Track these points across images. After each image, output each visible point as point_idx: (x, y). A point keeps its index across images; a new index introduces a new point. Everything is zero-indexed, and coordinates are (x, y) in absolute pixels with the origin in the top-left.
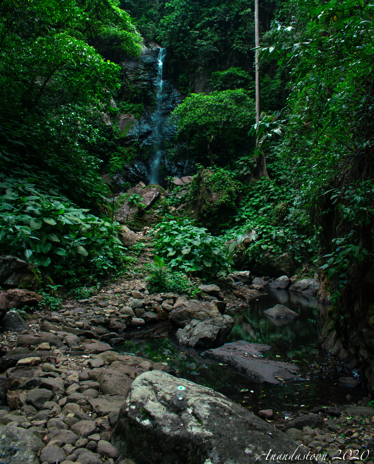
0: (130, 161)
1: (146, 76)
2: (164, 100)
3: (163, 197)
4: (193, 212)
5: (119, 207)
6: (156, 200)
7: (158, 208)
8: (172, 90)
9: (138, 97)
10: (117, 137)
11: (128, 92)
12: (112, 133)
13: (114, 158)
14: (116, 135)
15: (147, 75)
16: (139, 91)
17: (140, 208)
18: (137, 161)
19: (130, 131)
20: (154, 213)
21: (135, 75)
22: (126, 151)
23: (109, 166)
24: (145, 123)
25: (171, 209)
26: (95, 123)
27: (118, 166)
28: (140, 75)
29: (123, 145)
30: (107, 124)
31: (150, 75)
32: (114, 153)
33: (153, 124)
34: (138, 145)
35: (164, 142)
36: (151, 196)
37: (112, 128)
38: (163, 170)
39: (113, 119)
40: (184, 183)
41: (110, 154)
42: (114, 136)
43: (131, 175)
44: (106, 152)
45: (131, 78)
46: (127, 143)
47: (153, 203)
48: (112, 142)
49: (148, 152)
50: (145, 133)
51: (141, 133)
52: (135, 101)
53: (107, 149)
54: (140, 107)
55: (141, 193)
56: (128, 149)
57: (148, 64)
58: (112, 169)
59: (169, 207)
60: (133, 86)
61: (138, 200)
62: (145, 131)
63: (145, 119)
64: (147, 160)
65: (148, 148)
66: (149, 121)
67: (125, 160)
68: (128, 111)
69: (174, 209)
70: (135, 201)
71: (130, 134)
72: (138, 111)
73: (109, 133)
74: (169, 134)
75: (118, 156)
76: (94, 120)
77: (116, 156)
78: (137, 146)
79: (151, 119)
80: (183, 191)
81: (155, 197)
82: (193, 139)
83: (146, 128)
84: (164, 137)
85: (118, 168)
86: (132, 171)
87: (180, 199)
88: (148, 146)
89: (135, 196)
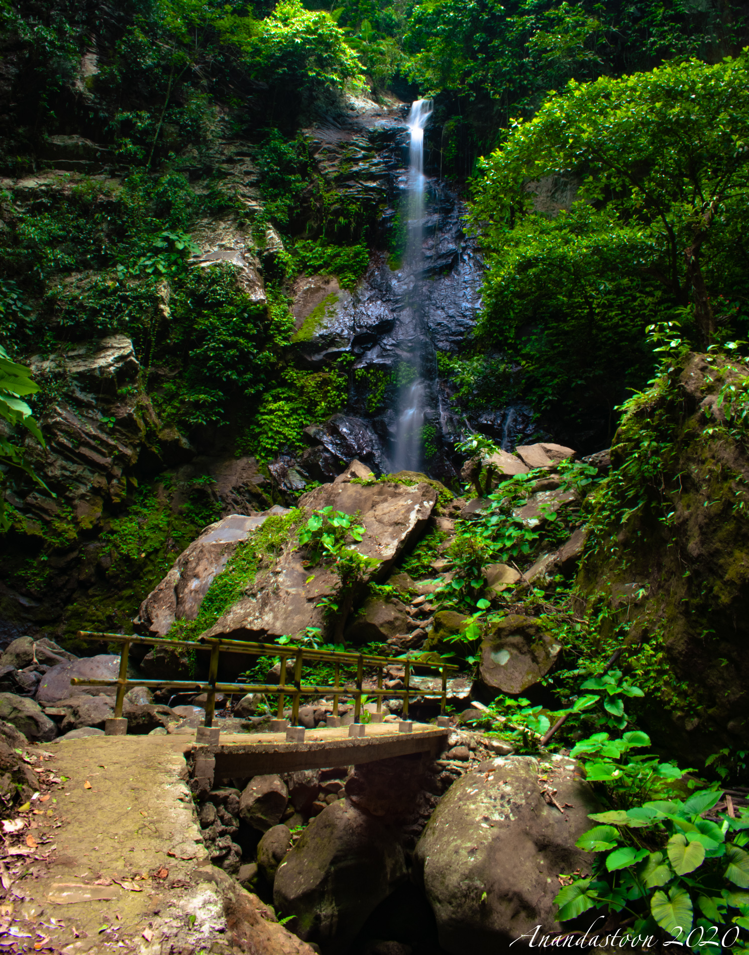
0: (323, 415)
1: (376, 163)
2: (430, 231)
3: (446, 524)
4: (642, 592)
5: (260, 568)
6: (422, 538)
7: (433, 574)
8: (453, 204)
9: (350, 223)
10: (285, 339)
11: (319, 210)
12: (267, 327)
13: (274, 406)
14: (280, 332)
15: (375, 161)
16: (353, 208)
17: (348, 572)
18: (347, 414)
19: (325, 322)
20: (415, 595)
21: (341, 163)
22: (313, 383)
23: (257, 430)
24: (370, 299)
25: (499, 576)
26: (214, 291)
27: (286, 431)
28: (356, 161)
29: (303, 365)
30: (253, 297)
31: (386, 163)
32: (274, 392)
33: (396, 302)
34: (351, 363)
35: (432, 354)
36: (399, 518)
37: (266, 310)
38: (431, 443)
39: (273, 287)
40: (531, 468)
41: (259, 394)
42: (273, 336)
43: (326, 459)
44: (246, 386)
45: (331, 169)
46: (317, 358)
47: (407, 548)
48: (267, 353)
49: (382, 388)
50: (370, 327)
51: (360, 327)
52: (341, 238)
53: (249, 376)
54: (357, 255)
55: (357, 509)
56: (318, 377)
57: (381, 134)
58: (266, 442)
59: (489, 569)
60: (333, 192)
61: (340, 536)
62: (373, 321)
63: (373, 288)
64: (380, 411)
65: (381, 373)
66: (383, 292)
67: (310, 412)
68: (321, 267)
69: (511, 575)
70: (327, 541)
71: (323, 332)
72: (349, 268)
73: (256, 326)
74: (449, 328)
75: (288, 399)
76: (211, 285)
77: (280, 399)
78: (347, 369)
79: (389, 288)
80: (541, 495)
81: (419, 523)
82: (529, 340)
83: (377, 313)
84: (433, 339)
85: (286, 437)
86: (330, 447)
87: (535, 529)
88: (383, 367)
89: (331, 517)
